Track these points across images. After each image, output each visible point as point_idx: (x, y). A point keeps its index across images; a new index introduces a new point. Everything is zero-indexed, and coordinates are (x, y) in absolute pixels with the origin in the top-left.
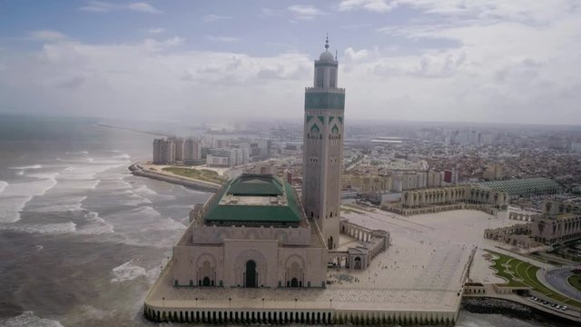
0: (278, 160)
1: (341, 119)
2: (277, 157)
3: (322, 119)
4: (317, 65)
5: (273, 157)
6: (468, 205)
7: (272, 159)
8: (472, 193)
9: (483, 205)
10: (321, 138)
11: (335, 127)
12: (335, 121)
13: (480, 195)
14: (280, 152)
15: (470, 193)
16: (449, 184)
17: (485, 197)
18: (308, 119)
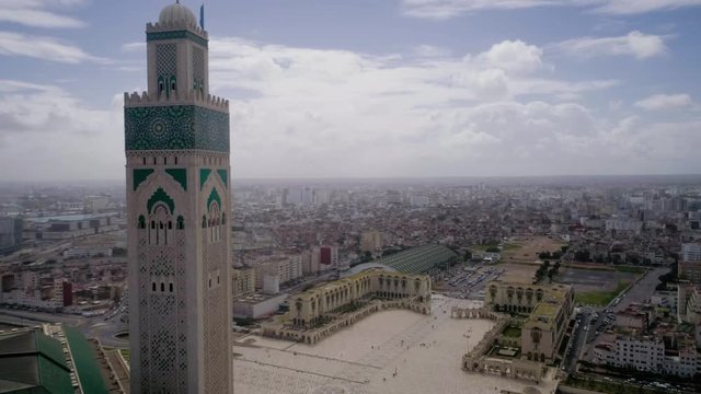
0: (38, 250)
1: (224, 175)
2: (35, 246)
3: (180, 176)
4: (153, 35)
5: (27, 246)
6: (386, 303)
7: (24, 251)
8: (381, 281)
9: (405, 300)
10: (181, 226)
11: (214, 196)
12: (213, 181)
13: (392, 284)
14: (39, 236)
15: (378, 282)
16: (328, 266)
17: (400, 285)
18: (138, 176)
